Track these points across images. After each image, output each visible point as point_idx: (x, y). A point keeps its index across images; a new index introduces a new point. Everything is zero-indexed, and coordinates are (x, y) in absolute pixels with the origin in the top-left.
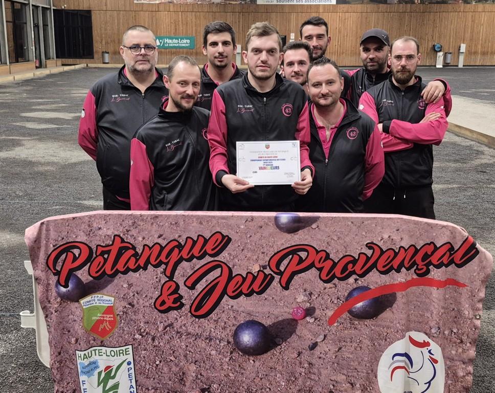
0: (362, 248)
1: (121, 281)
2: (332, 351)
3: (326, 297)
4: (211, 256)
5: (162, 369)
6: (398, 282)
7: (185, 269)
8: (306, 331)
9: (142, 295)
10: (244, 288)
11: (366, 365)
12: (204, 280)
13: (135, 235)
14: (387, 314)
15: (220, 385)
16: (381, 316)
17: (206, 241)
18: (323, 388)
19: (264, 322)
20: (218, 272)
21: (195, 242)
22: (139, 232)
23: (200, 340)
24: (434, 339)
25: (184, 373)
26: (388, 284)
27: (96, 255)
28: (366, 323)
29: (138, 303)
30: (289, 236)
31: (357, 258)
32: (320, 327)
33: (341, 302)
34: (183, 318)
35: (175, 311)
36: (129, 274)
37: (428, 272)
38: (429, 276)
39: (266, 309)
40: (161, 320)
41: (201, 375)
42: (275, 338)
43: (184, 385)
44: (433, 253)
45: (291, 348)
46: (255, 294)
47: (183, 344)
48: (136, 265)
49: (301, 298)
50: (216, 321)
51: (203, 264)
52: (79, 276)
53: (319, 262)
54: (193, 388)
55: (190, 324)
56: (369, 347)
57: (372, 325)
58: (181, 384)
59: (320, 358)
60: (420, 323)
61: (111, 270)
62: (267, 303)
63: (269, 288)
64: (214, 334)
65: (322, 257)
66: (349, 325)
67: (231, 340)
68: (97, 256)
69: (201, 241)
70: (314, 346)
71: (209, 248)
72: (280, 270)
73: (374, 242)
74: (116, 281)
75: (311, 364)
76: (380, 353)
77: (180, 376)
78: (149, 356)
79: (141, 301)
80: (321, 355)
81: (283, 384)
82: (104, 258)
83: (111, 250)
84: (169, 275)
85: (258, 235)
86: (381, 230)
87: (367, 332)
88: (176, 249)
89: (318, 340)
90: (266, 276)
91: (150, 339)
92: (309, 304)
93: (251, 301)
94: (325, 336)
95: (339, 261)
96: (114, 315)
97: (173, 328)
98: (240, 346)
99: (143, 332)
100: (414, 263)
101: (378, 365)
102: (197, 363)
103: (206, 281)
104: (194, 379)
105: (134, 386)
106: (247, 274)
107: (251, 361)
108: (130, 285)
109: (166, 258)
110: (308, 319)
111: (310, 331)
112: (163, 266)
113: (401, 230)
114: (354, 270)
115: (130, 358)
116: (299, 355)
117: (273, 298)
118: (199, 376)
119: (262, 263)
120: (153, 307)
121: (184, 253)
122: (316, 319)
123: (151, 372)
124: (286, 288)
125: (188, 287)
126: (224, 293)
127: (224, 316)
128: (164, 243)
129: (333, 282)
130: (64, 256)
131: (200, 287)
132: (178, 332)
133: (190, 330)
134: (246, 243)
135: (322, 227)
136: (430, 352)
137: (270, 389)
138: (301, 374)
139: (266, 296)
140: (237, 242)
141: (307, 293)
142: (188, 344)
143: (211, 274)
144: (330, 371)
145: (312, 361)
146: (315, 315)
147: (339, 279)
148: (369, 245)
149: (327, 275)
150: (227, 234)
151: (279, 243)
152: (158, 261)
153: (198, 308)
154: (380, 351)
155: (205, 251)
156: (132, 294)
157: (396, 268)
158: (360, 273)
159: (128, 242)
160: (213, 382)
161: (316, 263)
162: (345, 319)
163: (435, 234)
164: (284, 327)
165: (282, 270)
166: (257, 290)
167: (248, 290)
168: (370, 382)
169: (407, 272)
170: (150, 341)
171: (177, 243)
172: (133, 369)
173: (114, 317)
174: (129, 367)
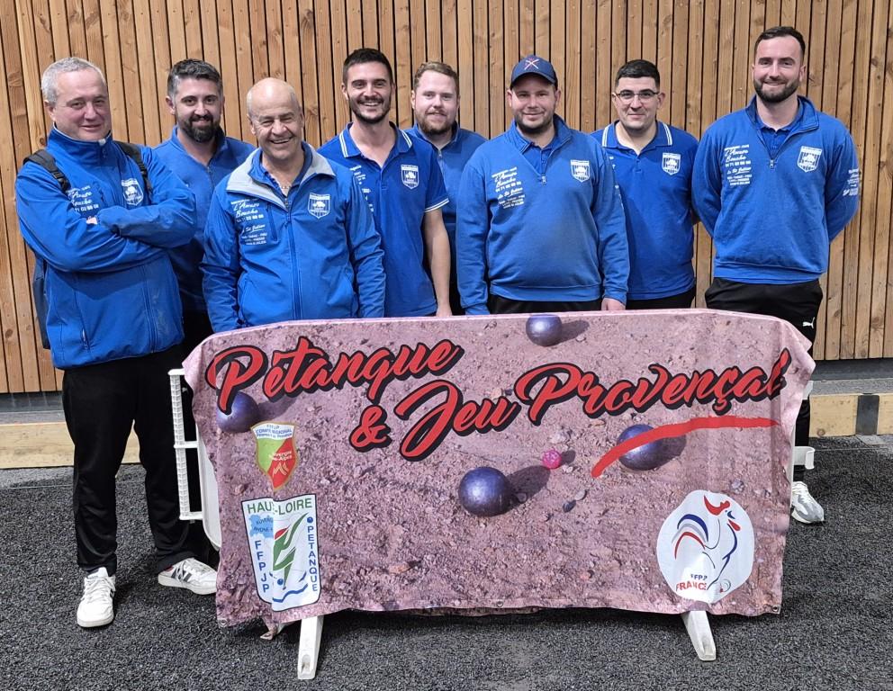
0: (643, 372)
1: (304, 402)
2: (595, 514)
3: (591, 438)
4: (435, 373)
5: (355, 533)
6: (688, 420)
7: (397, 390)
8: (560, 485)
9: (333, 424)
11: (641, 536)
12: (422, 407)
13: (329, 338)
14: (672, 467)
15: (436, 555)
16: (665, 466)
17: (428, 352)
18: (579, 565)
19: (503, 470)
20: (440, 398)
21: (412, 354)
22: (335, 335)
23: (412, 493)
24: (735, 497)
25: (385, 538)
26: (676, 422)
27: (272, 364)
28: (643, 476)
29: (327, 435)
30: (544, 350)
31: (636, 385)
32: (580, 480)
33: (611, 445)
34: (389, 459)
35: (379, 450)
36: (317, 392)
37: (729, 407)
38: (730, 413)
39: (507, 452)
40: (358, 462)
41: (410, 541)
42: (517, 493)
43: (386, 554)
44: (736, 382)
45: (538, 507)
46: (493, 430)
47: (387, 496)
48: (327, 382)
49: (557, 438)
50: (436, 466)
51: (422, 384)
52: (250, 394)
53: (585, 388)
54: (397, 561)
55: (398, 468)
56: (647, 510)
57: (651, 478)
58: (381, 552)
59: (578, 523)
61: (292, 387)
62: (508, 442)
63: (514, 422)
64: (432, 484)
65: (588, 382)
66: (620, 478)
67: (455, 494)
68: (273, 367)
69: (422, 352)
70: (572, 505)
71: (432, 362)
72: (530, 398)
73: (660, 364)
74: (298, 401)
75: (566, 532)
77: (380, 541)
78: (338, 511)
79: (332, 433)
80: (580, 519)
81: (525, 557)
82: (284, 369)
83: (292, 358)
84: (373, 398)
85: (503, 347)
86: (670, 348)
87: (644, 489)
88: (385, 361)
89: (576, 499)
90: (509, 405)
91: (341, 488)
92: (567, 447)
93: (486, 440)
94: (586, 492)
95: (610, 389)
96: (293, 452)
97: (374, 473)
98: (467, 502)
99: (333, 476)
100: (712, 396)
101: (657, 536)
102: (405, 524)
103: (426, 408)
104: (400, 547)
105: (316, 553)
106: (483, 401)
107: (482, 525)
108: (318, 409)
109: (371, 374)
110: (564, 467)
111: (566, 484)
112: (366, 385)
113: (696, 349)
114: (631, 402)
115: (312, 513)
116: (549, 519)
117: (517, 437)
118: (408, 543)
119: (505, 386)
120: (348, 442)
121: (397, 368)
122: (574, 468)
123: (341, 534)
124: (537, 422)
125: (400, 417)
126: (449, 426)
127: (447, 460)
128: (368, 352)
129: (602, 416)
130: (226, 366)
131: (416, 416)
132: (381, 479)
133: (399, 476)
134: (485, 358)
135: (591, 340)
136: (729, 515)
137: (506, 566)
138: (550, 545)
139: (508, 434)
140: (472, 356)
141: (566, 431)
142: (394, 497)
143: (434, 398)
144: (590, 542)
145: (566, 528)
146: (574, 462)
147: (610, 413)
148: (653, 367)
149: (593, 408)
150: (459, 344)
151: (531, 360)
152: (359, 377)
153: (412, 446)
154: (661, 516)
155: (427, 365)
156: (319, 421)
157: (687, 401)
158: (639, 405)
159: (318, 348)
160: (426, 552)
161: (580, 390)
162: (615, 470)
163: (739, 356)
164: (531, 476)
165: (533, 398)
166: (496, 424)
167: (483, 423)
168: (645, 560)
169: (701, 406)
170: (341, 491)
171: (388, 353)
172: (315, 528)
173: (293, 455)
174: (309, 525)
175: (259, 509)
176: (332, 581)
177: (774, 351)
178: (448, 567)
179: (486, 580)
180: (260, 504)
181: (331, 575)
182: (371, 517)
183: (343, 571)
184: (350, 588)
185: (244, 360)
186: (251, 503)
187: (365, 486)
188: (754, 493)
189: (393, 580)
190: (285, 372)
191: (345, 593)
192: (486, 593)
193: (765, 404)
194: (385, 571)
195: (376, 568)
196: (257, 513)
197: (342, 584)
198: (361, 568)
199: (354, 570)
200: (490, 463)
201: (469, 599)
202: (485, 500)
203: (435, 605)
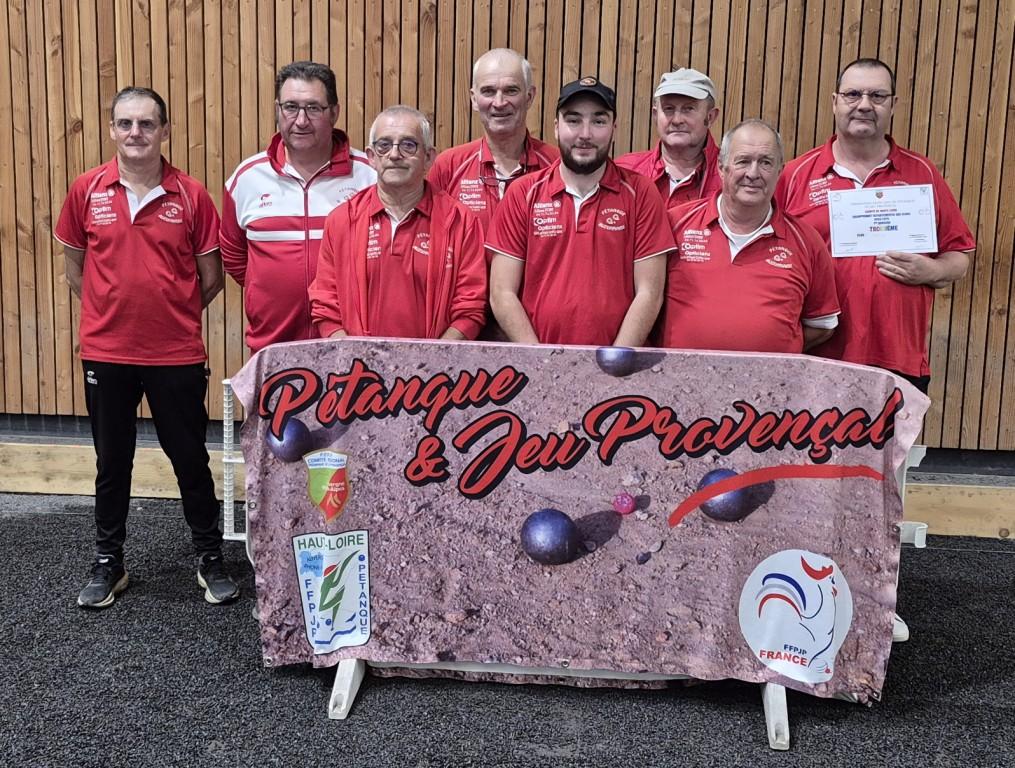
0: (726, 409)
1: (360, 430)
2: (673, 567)
3: (668, 481)
4: (497, 402)
5: (410, 575)
6: (778, 464)
7: (456, 419)
8: (637, 533)
9: (388, 455)
10: (543, 458)
11: (723, 595)
12: (483, 439)
13: (384, 361)
14: (758, 515)
15: (496, 605)
16: (749, 517)
17: (490, 379)
18: (655, 625)
19: (570, 513)
20: (504, 429)
21: (472, 380)
22: (391, 358)
23: (470, 534)
25: (442, 582)
26: (763, 466)
27: (327, 389)
28: (727, 528)
29: (381, 466)
30: (616, 381)
31: (718, 424)
32: (656, 529)
33: (691, 491)
34: (446, 495)
35: (436, 485)
36: (371, 419)
37: (829, 455)
38: (830, 462)
39: (575, 493)
40: (415, 497)
41: (468, 587)
42: (585, 540)
43: (442, 600)
44: (835, 425)
45: (608, 557)
46: (559, 468)
47: (444, 536)
48: (382, 408)
49: (629, 480)
50: (497, 505)
51: (483, 414)
52: (302, 420)
53: (660, 426)
54: (455, 608)
55: (456, 506)
56: (730, 567)
57: (736, 531)
58: (437, 597)
59: (653, 578)
60: (816, 538)
61: (346, 413)
62: (576, 484)
63: (582, 460)
64: (493, 525)
65: (665, 418)
66: (701, 529)
67: (517, 537)
68: (328, 391)
69: (482, 378)
70: (644, 559)
72: (600, 434)
73: (747, 401)
74: (351, 428)
75: (640, 586)
77: (436, 585)
78: (392, 552)
79: (386, 465)
80: (657, 574)
81: (594, 614)
82: (338, 394)
83: (346, 382)
84: (430, 427)
85: (570, 376)
86: (757, 383)
87: (728, 543)
88: (444, 387)
89: (652, 550)
90: (578, 441)
91: (395, 525)
92: (641, 491)
93: (552, 480)
94: (663, 543)
95: (690, 427)
96: (346, 483)
97: (431, 510)
98: (530, 548)
99: (386, 513)
100: (808, 441)
102: (463, 568)
103: (486, 441)
104: (458, 593)
105: (367, 594)
106: (549, 435)
107: (546, 574)
108: (372, 438)
109: (429, 401)
110: (638, 513)
111: (639, 532)
112: (423, 413)
113: (787, 386)
114: (714, 442)
115: (364, 551)
116: (621, 570)
117: (586, 477)
118: (465, 589)
119: (573, 420)
120: (403, 475)
121: (456, 396)
122: (650, 516)
123: (394, 578)
124: (608, 462)
125: (458, 449)
126: (512, 462)
127: (509, 500)
128: (426, 378)
129: (681, 458)
130: (280, 389)
131: (476, 449)
132: (438, 517)
133: (457, 515)
134: (550, 387)
135: (669, 371)
137: (573, 622)
138: (622, 599)
139: (576, 473)
140: (537, 385)
141: (640, 472)
142: (451, 537)
143: (496, 429)
144: (668, 599)
145: (640, 582)
146: (649, 509)
147: (689, 454)
148: (738, 405)
149: (671, 448)
150: (523, 371)
151: (601, 392)
152: (415, 404)
153: (471, 482)
154: (745, 573)
155: (488, 393)
156: (373, 452)
157: (777, 443)
158: (722, 447)
159: (373, 372)
160: (485, 600)
161: (656, 427)
162: (696, 519)
163: (839, 396)
164: (600, 523)
165: (603, 434)
166: (562, 462)
167: (548, 461)
168: (728, 624)
169: (795, 450)
170: (395, 528)
171: (446, 379)
172: (367, 568)
173: (345, 486)
174: (361, 563)
175: (309, 546)
176: (383, 627)
178: (509, 619)
179: (550, 636)
180: (311, 540)
181: (382, 621)
182: (426, 558)
183: (396, 620)
184: (402, 639)
185: (298, 384)
186: (301, 538)
187: (421, 524)
188: (853, 552)
189: (449, 630)
190: (339, 397)
191: (397, 644)
192: (550, 650)
193: (868, 451)
194: (441, 618)
195: (431, 614)
196: (307, 549)
197: (395, 634)
198: (416, 614)
199: (407, 619)
201: (532, 655)
202: (550, 546)
203: (495, 661)
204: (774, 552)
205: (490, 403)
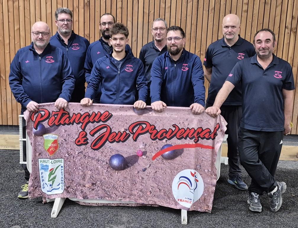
0: (170, 127)
1: (62, 128)
2: (153, 173)
3: (152, 147)
4: (103, 122)
5: (76, 172)
6: (185, 144)
7: (91, 126)
8: (142, 162)
9: (70, 136)
10: (116, 139)
11: (167, 181)
12: (98, 133)
13: (70, 108)
14: (178, 159)
15: (101, 182)
16: (176, 159)
17: (101, 115)
18: (147, 189)
19: (124, 155)
20: (105, 130)
21: (96, 115)
23: (94, 160)
24: (198, 170)
25: (85, 175)
26: (180, 144)
27: (52, 115)
28: (169, 162)
29: (68, 140)
30: (138, 116)
31: (168, 131)
32: (148, 161)
33: (159, 150)
34: (87, 149)
35: (84, 146)
36: (66, 125)
37: (198, 140)
38: (198, 143)
39: (125, 150)
40: (78, 149)
41: (93, 176)
42: (128, 163)
43: (85, 181)
44: (201, 132)
45: (135, 169)
46: (121, 142)
47: (86, 161)
48: (69, 122)
49: (141, 146)
50: (102, 152)
51: (99, 125)
52: (43, 124)
54: (88, 183)
55: (90, 152)
56: (169, 173)
57: (171, 162)
58: (83, 180)
59: (147, 175)
61: (58, 123)
62: (126, 146)
63: (128, 140)
64: (101, 158)
65: (152, 129)
66: (161, 162)
67: (108, 162)
69: (99, 114)
70: (144, 170)
71: (102, 118)
73: (176, 124)
74: (59, 128)
75: (143, 178)
76: (174, 176)
78: (71, 165)
79: (70, 139)
81: (130, 185)
83: (58, 114)
84: (83, 129)
85: (125, 115)
86: (180, 119)
87: (169, 166)
88: (87, 116)
89: (147, 167)
90: (127, 134)
92: (144, 150)
93: (119, 145)
94: (150, 165)
95: (160, 131)
96: (57, 144)
97: (82, 153)
98: (112, 165)
99: (70, 153)
100: (194, 137)
101: (172, 182)
102: (91, 171)
103: (100, 133)
104: (90, 178)
105: (63, 178)
106: (118, 132)
107: (116, 173)
108: (65, 131)
109: (83, 121)
110: (143, 157)
111: (144, 162)
112: (81, 124)
113: (188, 120)
114: (166, 136)
115: (62, 165)
116: (138, 173)
117: (129, 145)
118: (92, 177)
119: (126, 128)
120: (74, 142)
121: (91, 119)
122: (147, 157)
123: (72, 172)
124: (135, 140)
125: (91, 135)
126: (107, 140)
127: (106, 151)
128: (82, 113)
129: (156, 140)
130: (37, 114)
131: (96, 136)
132: (84, 156)
133: (90, 155)
134: (119, 118)
135: (154, 114)
137: (124, 187)
138: (138, 182)
139: (126, 144)
140: (115, 117)
141: (144, 144)
142: (88, 161)
143: (102, 130)
144: (151, 182)
146: (147, 155)
147: (159, 139)
148: (174, 125)
149: (154, 137)
150: (111, 113)
151: (134, 120)
152: (79, 121)
153: (95, 145)
154: (174, 175)
155: (100, 119)
156: (66, 135)
157: (185, 137)
158: (168, 138)
159: (66, 111)
160: (98, 181)
161: (150, 131)
162: (160, 159)
163: (203, 124)
164: (133, 158)
165: (134, 132)
166: (122, 140)
167: (118, 139)
168: (168, 190)
169: (190, 140)
170: (72, 158)
171: (88, 114)
172: (63, 170)
173: (57, 145)
174: (62, 168)
176: (68, 188)
177: (215, 123)
178: (105, 186)
179: (117, 191)
180: (44, 160)
181: (67, 186)
182: (81, 168)
183: (72, 185)
184: (74, 191)
185: (43, 113)
187: (79, 158)
188: (205, 171)
189: (87, 189)
190: (56, 118)
191: (72, 192)
192: (117, 196)
193: (210, 141)
194: (84, 186)
195: (81, 185)
197: (71, 189)
198: (77, 184)
199: (75, 185)
200: (120, 153)
201: (111, 197)
202: (118, 165)
203: (100, 198)
204: (183, 170)
205: (101, 122)
